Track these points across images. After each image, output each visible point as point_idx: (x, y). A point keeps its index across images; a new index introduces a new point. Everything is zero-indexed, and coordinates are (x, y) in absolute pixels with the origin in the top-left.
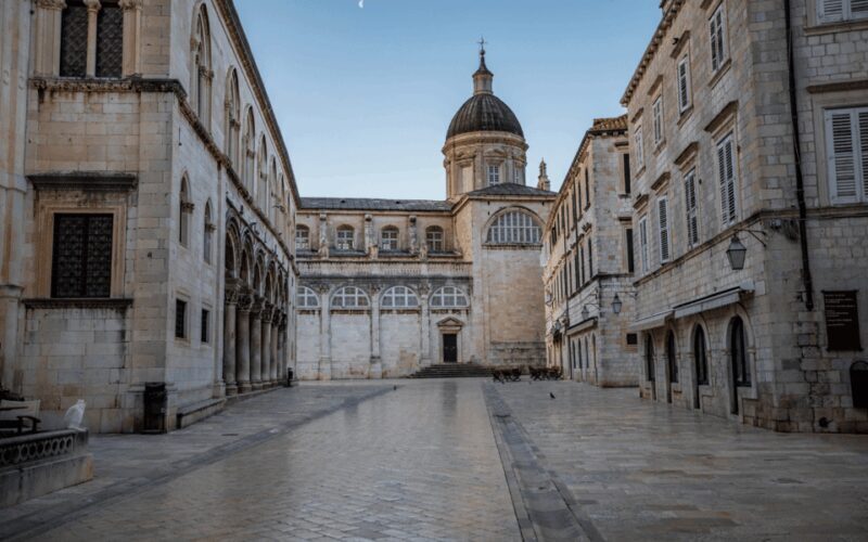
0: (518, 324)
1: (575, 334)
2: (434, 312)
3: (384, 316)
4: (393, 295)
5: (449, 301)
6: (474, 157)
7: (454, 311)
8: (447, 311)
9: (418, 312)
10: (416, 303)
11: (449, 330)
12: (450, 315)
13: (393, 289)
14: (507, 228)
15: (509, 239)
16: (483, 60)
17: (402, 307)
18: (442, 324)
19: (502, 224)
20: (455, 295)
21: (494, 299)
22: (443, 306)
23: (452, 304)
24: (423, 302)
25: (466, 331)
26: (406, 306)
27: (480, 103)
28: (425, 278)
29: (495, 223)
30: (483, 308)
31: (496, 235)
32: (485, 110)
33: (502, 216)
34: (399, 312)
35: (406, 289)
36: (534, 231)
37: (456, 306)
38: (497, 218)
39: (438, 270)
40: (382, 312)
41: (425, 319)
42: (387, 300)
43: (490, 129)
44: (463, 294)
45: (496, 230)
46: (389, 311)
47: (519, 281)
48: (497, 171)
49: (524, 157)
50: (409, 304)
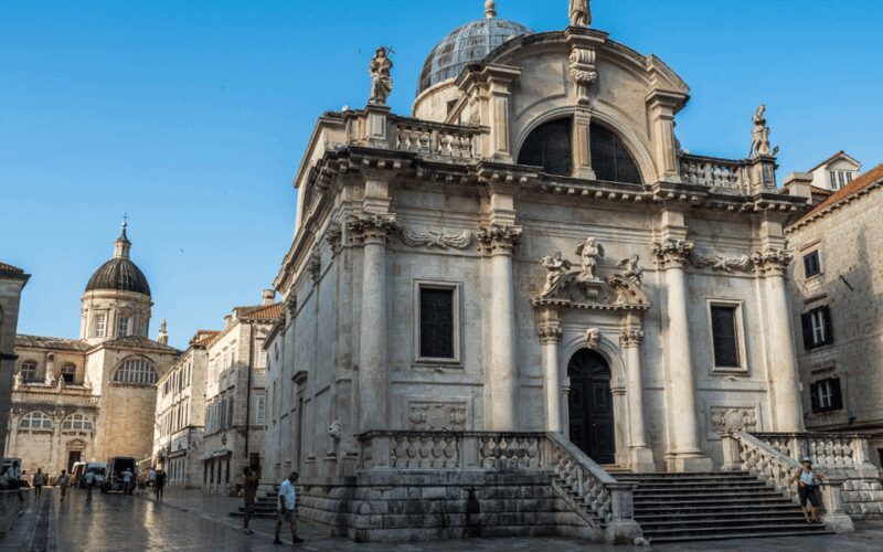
0: (132, 445)
1: (174, 457)
2: (64, 433)
3: (21, 435)
4: (31, 419)
5: (78, 425)
6: (109, 310)
7: (81, 433)
8: (75, 433)
9: (51, 433)
10: (49, 426)
11: (76, 448)
12: (78, 436)
13: (31, 414)
14: (132, 371)
15: (131, 380)
16: (124, 231)
17: (37, 429)
18: (69, 444)
19: (127, 368)
20: (83, 421)
21: (114, 426)
22: (72, 429)
23: (80, 427)
24: (56, 424)
25: (88, 449)
26: (41, 428)
27: (118, 267)
28: (59, 406)
29: (122, 367)
30: (105, 432)
31: (122, 376)
32: (122, 273)
33: (128, 363)
34: (34, 433)
35: (43, 414)
36: (152, 375)
37: (83, 430)
38: (124, 363)
39: (70, 400)
40: (19, 432)
41: (56, 439)
42: (25, 423)
43: (125, 289)
44: (90, 420)
45: (122, 372)
46: (26, 432)
47: (136, 412)
48: (126, 321)
49: (149, 312)
50: (44, 426)
